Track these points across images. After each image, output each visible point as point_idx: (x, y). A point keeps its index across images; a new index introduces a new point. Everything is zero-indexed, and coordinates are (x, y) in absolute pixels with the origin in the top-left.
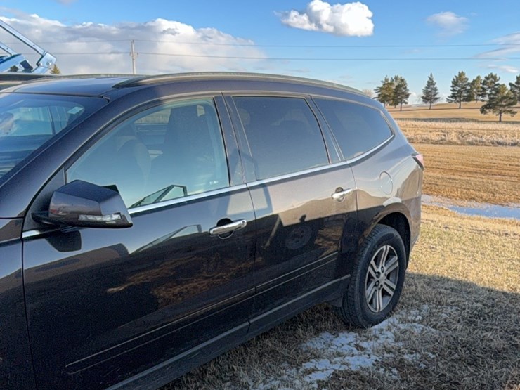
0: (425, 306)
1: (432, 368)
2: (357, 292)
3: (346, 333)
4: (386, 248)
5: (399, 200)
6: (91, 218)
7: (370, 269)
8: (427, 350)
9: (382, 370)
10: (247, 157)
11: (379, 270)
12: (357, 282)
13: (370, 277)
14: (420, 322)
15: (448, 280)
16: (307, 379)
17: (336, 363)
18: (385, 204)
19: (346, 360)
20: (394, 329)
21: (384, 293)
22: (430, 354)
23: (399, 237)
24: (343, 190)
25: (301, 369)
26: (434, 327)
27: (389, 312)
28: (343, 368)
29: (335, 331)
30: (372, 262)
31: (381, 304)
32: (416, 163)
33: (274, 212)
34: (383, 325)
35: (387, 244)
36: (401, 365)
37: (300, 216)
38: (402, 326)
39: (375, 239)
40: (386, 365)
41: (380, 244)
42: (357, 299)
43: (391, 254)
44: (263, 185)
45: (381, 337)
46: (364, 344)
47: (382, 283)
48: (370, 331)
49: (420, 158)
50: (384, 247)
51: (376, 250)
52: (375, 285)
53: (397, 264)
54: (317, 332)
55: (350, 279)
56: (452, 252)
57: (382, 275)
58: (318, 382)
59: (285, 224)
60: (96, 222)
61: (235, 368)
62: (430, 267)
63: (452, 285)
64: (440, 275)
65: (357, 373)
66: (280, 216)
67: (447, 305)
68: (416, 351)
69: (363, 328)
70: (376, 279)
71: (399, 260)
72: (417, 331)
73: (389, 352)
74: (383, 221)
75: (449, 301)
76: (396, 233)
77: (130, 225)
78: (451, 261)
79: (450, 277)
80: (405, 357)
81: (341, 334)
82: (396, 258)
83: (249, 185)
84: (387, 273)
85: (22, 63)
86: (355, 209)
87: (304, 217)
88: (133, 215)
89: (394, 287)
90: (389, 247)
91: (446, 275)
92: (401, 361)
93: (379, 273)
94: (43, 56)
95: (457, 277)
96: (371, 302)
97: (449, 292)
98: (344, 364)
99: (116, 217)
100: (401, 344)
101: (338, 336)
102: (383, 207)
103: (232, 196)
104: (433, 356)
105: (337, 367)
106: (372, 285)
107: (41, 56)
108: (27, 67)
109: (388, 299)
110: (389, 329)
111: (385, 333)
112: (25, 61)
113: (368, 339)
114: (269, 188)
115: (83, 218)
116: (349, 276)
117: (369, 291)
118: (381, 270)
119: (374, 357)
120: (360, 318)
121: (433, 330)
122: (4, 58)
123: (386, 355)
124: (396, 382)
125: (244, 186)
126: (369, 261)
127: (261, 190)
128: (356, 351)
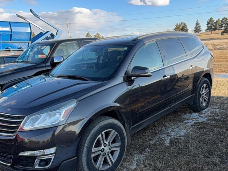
0: (218, 105)
1: (225, 120)
2: (197, 99)
3: (194, 113)
4: (205, 85)
5: (208, 69)
6: (143, 74)
7: (201, 92)
8: (223, 115)
9: (209, 121)
10: (167, 57)
11: (203, 92)
12: (197, 96)
13: (201, 95)
14: (217, 109)
15: (224, 97)
16: (187, 124)
17: (194, 120)
18: (204, 70)
19: (197, 119)
20: (210, 111)
21: (205, 100)
22: (223, 116)
23: (209, 81)
24: (192, 66)
25: (184, 123)
26: (223, 109)
27: (207, 106)
28: (197, 122)
29: (190, 113)
30: (201, 90)
31: (204, 104)
32: (211, 56)
33: (176, 73)
34: (206, 110)
35: (205, 84)
36: (215, 120)
37: (182, 74)
38: (212, 110)
39: (202, 82)
40: (210, 120)
41: (203, 84)
42: (198, 101)
43: (206, 87)
44: (172, 66)
45: (206, 113)
46: (201, 115)
47: (204, 97)
48: (202, 112)
49: (212, 54)
50: (204, 85)
51: (202, 85)
52: (202, 98)
53: (208, 91)
54: (185, 114)
55: (195, 95)
56: (222, 89)
57: (204, 94)
58: (191, 125)
59: (179, 77)
60: (144, 75)
61: (163, 123)
62: (216, 94)
63: (226, 98)
64: (220, 96)
65: (201, 122)
66: (177, 74)
67: (226, 103)
68: (219, 116)
69: (200, 111)
70: (203, 95)
71: (209, 89)
72: (217, 111)
73: (210, 117)
74: (204, 76)
75: (226, 102)
76: (208, 80)
77: (151, 76)
78: (223, 92)
79: (224, 96)
80: (216, 118)
81: (193, 114)
82: (208, 88)
83: (168, 66)
84: (205, 93)
85: (50, 35)
86: (196, 72)
87: (183, 75)
88: (152, 73)
89: (208, 98)
90: (206, 85)
91: (222, 96)
92: (215, 119)
93: (203, 93)
94: (58, 31)
95: (227, 96)
96: (201, 103)
97: (225, 100)
98: (197, 120)
99: (149, 74)
100: (213, 115)
101: (192, 114)
102: (204, 71)
103: (165, 69)
104: (224, 117)
105: (195, 121)
106: (201, 97)
107: (57, 31)
108: (52, 36)
109: (206, 102)
110: (208, 111)
111: (207, 112)
112: (52, 33)
113: (202, 114)
114: (174, 66)
115: (141, 75)
116: (195, 94)
117: (201, 99)
118: (204, 92)
119: (206, 118)
120: (199, 108)
121: (223, 110)
122: (43, 33)
123: (209, 118)
124: (215, 124)
125: (167, 66)
126: (201, 89)
127: (172, 67)
128: (199, 117)
